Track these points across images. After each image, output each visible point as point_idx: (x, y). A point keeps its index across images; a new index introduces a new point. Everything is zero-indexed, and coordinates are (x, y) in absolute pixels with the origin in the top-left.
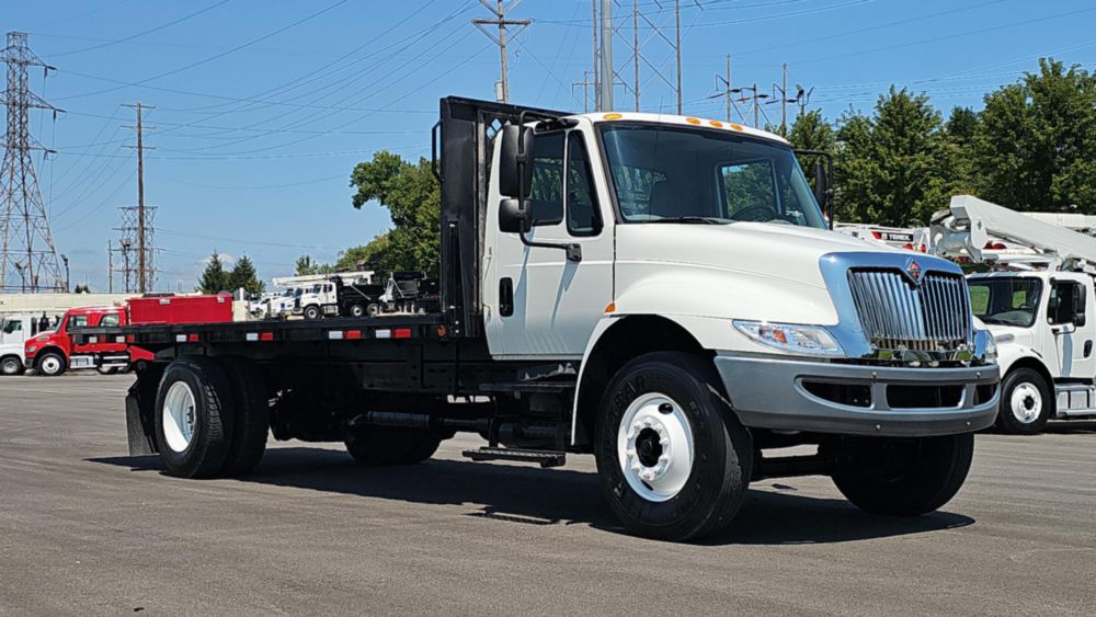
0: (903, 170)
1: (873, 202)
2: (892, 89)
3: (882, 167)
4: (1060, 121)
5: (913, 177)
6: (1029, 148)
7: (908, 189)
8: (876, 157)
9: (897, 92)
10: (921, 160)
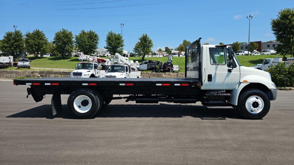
0: (40, 42)
1: (34, 47)
2: (36, 29)
3: (36, 42)
4: (68, 39)
5: (41, 44)
6: (63, 42)
7: (40, 46)
8: (34, 40)
9: (38, 30)
10: (42, 41)
